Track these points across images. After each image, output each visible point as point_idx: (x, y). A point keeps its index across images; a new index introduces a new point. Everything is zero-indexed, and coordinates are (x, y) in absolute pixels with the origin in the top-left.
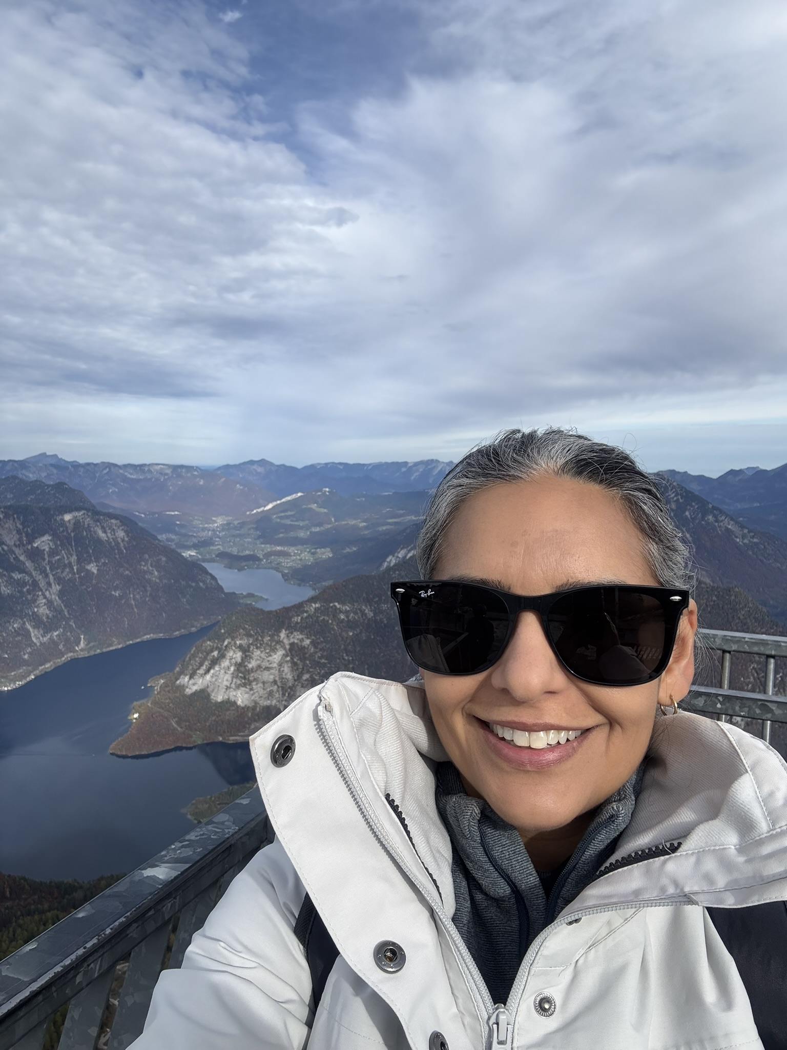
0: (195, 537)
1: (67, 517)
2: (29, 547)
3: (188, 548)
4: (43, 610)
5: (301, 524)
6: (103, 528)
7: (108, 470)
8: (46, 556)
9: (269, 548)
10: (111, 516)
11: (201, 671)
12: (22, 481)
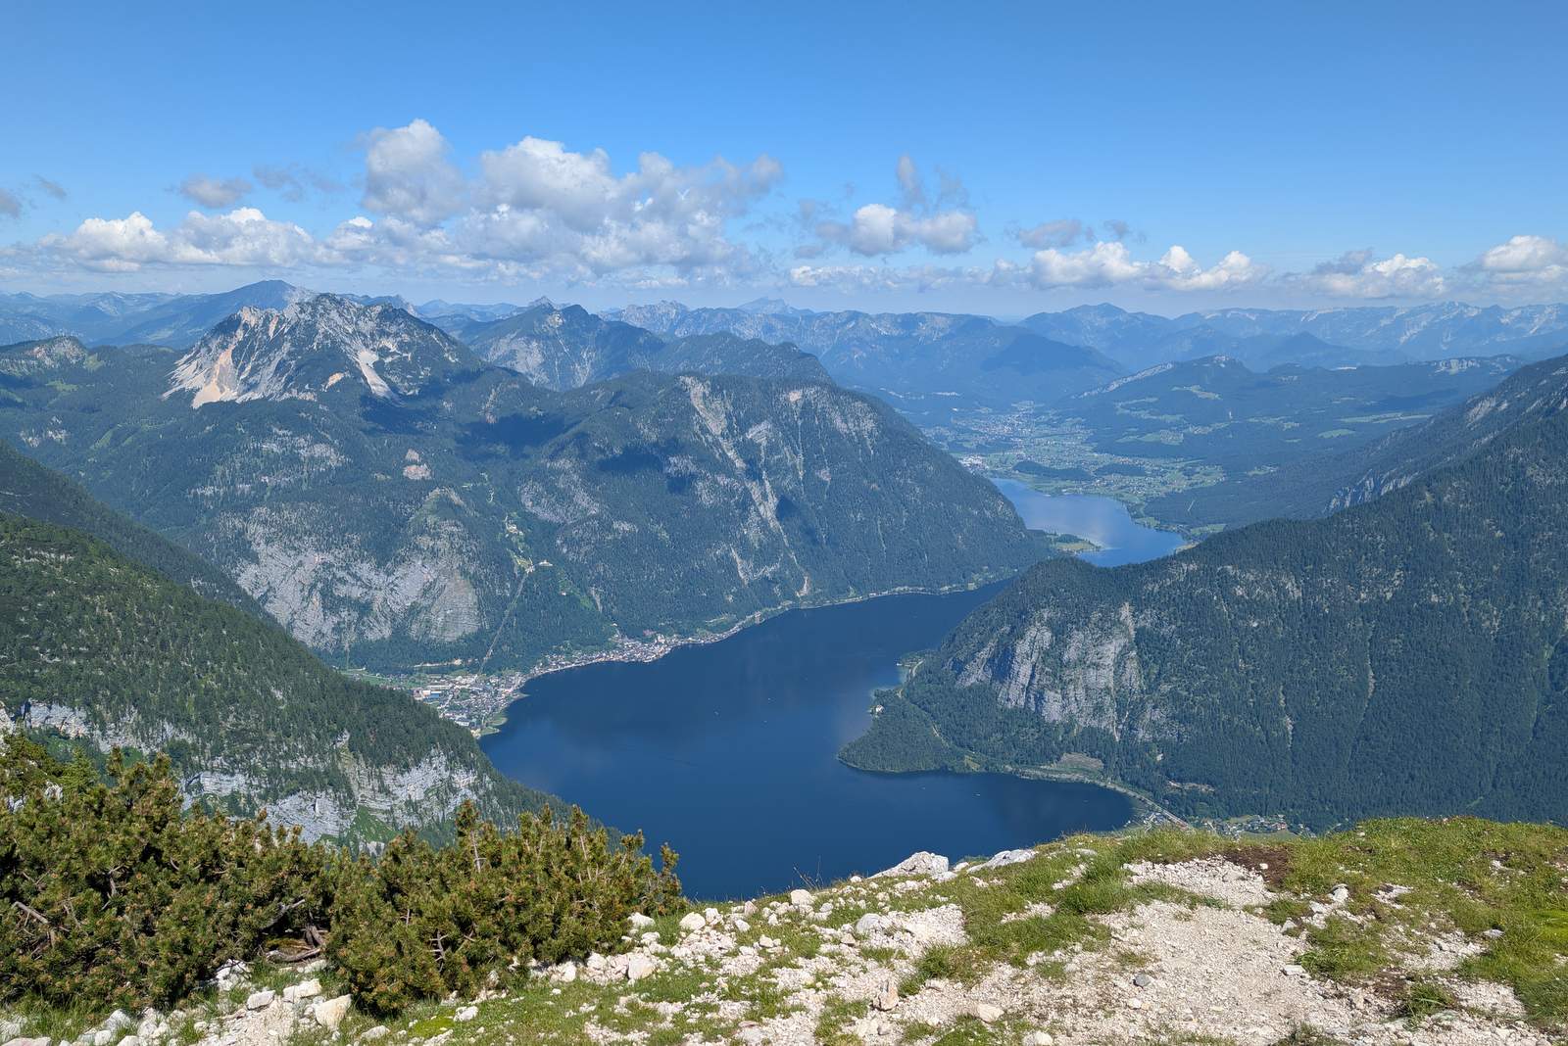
0: (982, 434)
1: (795, 396)
2: (741, 439)
3: (970, 452)
4: (753, 534)
5: (1169, 418)
6: (843, 414)
7: (853, 323)
8: (763, 454)
9: (1106, 459)
10: (856, 396)
12: (735, 340)
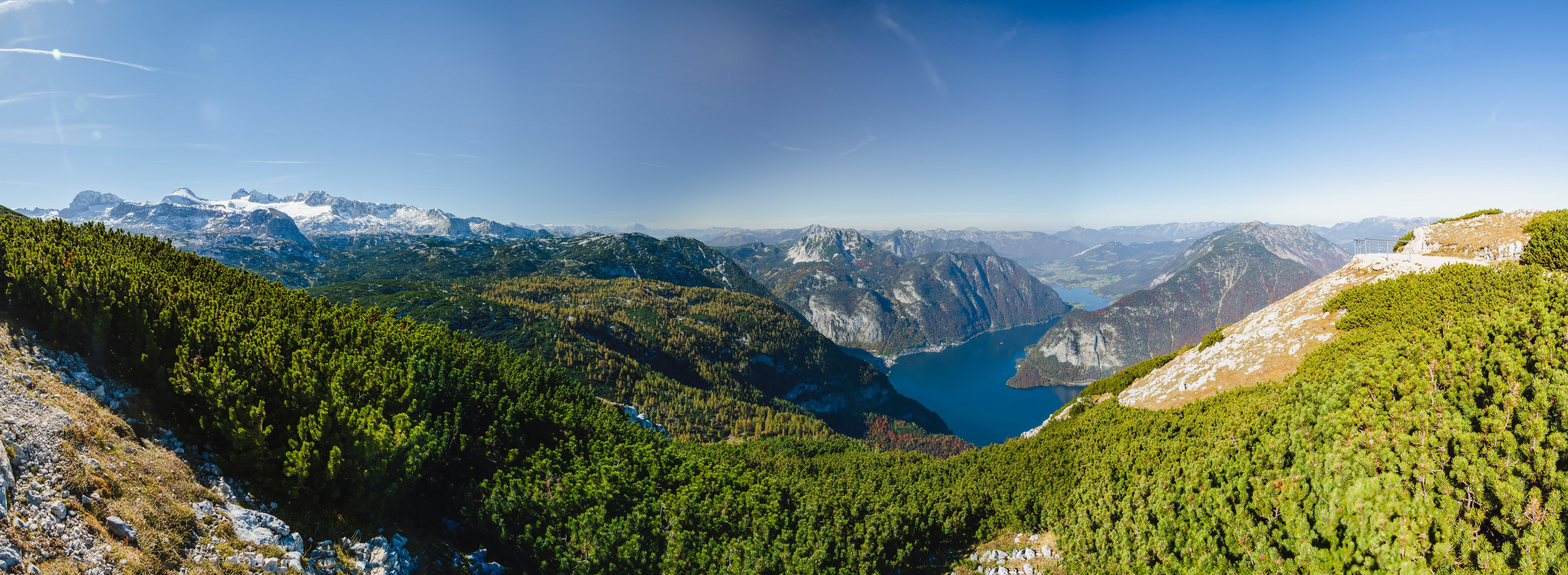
0: (1045, 271)
3: (1043, 277)
5: (1102, 262)
6: (1002, 266)
7: (1002, 234)
9: (1084, 276)
10: (1005, 259)
11: (1053, 345)
12: (963, 240)
